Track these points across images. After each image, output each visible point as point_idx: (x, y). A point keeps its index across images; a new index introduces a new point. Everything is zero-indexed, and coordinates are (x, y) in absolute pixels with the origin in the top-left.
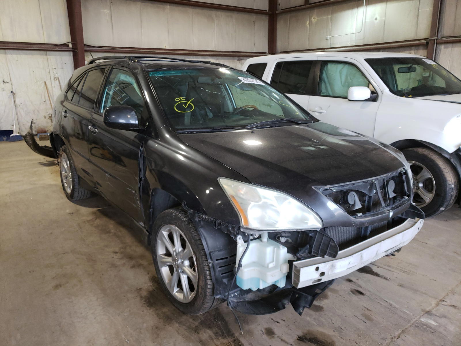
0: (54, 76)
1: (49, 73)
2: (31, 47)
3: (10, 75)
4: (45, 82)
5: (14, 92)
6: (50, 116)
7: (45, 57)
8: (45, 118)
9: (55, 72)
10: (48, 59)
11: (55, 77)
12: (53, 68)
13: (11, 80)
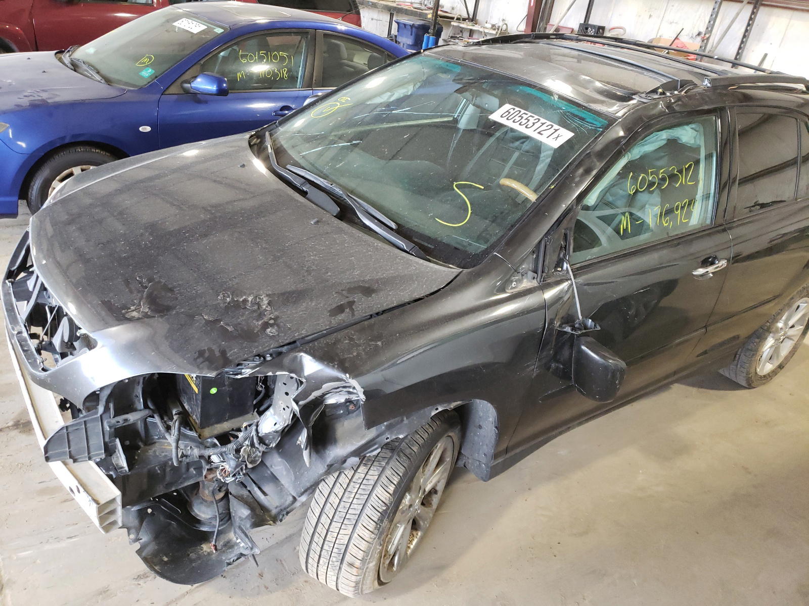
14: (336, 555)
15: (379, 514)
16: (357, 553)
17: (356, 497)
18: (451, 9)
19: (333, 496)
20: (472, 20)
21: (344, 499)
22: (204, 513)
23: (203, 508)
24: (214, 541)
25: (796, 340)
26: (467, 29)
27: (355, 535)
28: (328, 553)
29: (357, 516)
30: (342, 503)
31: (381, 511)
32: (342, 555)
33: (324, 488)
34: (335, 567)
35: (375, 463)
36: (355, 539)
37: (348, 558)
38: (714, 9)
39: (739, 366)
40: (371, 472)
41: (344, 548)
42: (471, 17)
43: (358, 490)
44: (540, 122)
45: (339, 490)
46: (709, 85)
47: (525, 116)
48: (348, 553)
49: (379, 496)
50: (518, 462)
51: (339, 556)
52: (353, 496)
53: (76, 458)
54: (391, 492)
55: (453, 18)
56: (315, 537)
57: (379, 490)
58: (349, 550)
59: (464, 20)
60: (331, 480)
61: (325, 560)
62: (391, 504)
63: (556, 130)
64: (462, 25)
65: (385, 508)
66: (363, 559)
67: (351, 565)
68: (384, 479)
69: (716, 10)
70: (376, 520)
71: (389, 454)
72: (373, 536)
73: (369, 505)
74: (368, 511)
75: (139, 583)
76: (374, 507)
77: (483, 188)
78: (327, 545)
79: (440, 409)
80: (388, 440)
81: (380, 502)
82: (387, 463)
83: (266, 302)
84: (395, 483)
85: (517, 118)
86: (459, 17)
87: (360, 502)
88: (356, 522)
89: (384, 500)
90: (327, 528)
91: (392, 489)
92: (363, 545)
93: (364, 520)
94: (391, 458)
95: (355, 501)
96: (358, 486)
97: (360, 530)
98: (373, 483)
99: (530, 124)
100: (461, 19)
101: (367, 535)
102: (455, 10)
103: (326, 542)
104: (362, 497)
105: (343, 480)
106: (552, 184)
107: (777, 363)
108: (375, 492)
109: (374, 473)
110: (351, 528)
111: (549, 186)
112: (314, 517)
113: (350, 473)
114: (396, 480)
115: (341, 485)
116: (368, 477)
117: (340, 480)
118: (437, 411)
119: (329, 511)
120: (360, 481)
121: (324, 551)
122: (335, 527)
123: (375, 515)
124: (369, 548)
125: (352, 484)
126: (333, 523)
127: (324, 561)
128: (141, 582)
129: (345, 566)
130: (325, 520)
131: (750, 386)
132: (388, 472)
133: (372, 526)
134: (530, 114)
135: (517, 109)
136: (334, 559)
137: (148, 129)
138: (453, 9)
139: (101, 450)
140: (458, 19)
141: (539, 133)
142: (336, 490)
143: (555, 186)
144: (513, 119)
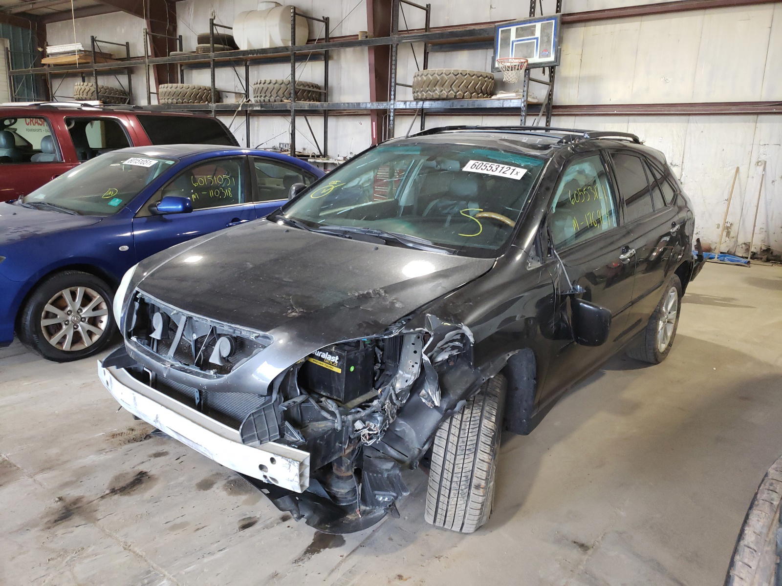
0: (758, 158)
1: (750, 153)
2: (728, 110)
3: (684, 154)
4: (738, 169)
5: (682, 181)
6: (729, 225)
7: (752, 125)
8: (718, 228)
9: (762, 150)
10: (756, 127)
11: (760, 160)
12: (761, 144)
13: (683, 163)
14: (464, 483)
15: (491, 439)
16: (482, 474)
17: (470, 431)
18: (302, 150)
19: (451, 437)
20: (324, 156)
21: (461, 436)
22: (343, 489)
23: (341, 484)
24: (358, 507)
25: (674, 323)
26: (322, 163)
27: (477, 460)
28: (457, 484)
29: (475, 445)
30: (460, 439)
31: (491, 436)
32: (469, 481)
33: (442, 433)
34: (465, 494)
35: (475, 405)
36: (478, 464)
37: (475, 481)
38: (521, 121)
39: (647, 345)
40: (474, 412)
41: (470, 474)
42: (323, 153)
43: (469, 426)
44: (500, 167)
45: (454, 430)
46: (588, 137)
47: (488, 166)
48: (474, 478)
49: (486, 426)
50: (542, 419)
51: (467, 483)
52: (467, 431)
53: (262, 439)
54: (494, 421)
55: (308, 156)
56: (445, 474)
57: (485, 422)
58: (474, 475)
59: (318, 156)
60: (446, 426)
61: (455, 491)
62: (496, 430)
63: (514, 170)
64: (318, 161)
65: (493, 434)
66: (486, 478)
67: (478, 487)
68: (485, 414)
69: (523, 121)
70: (489, 443)
71: (482, 397)
72: (490, 457)
73: (481, 434)
74: (482, 438)
75: (299, 564)
76: (486, 435)
77: (482, 210)
78: (455, 477)
79: (510, 355)
80: (484, 381)
81: (489, 430)
82: (484, 403)
83: (383, 292)
84: (495, 414)
85: (484, 168)
86: (313, 154)
87: (474, 434)
88: (475, 450)
89: (491, 428)
90: (453, 462)
91: (493, 419)
92: (485, 467)
93: (481, 446)
94: (485, 398)
95: (470, 435)
96: (468, 423)
97: (480, 455)
98: (479, 418)
99: (495, 169)
100: (316, 156)
101: (486, 457)
102: (306, 150)
103: (454, 475)
104: (474, 430)
105: (456, 422)
106: (528, 200)
107: (667, 342)
108: (483, 424)
109: (477, 412)
110: (472, 456)
111: (527, 201)
112: (440, 458)
113: (459, 417)
114: (494, 413)
115: (455, 427)
116: (473, 415)
117: (453, 423)
118: (509, 356)
119: (452, 448)
120: (469, 420)
121: (453, 483)
122: (460, 459)
123: (488, 440)
124: (489, 468)
125: (463, 423)
126: (457, 457)
127: (454, 493)
128: (300, 563)
129: (473, 490)
130: (450, 457)
131: (657, 362)
132: (487, 408)
133: (488, 450)
134: (491, 164)
135: (480, 162)
136: (463, 487)
137: (126, 248)
138: (304, 149)
139: (276, 432)
140: (313, 156)
141: (503, 173)
142: (453, 431)
143: (531, 201)
144: (481, 168)
